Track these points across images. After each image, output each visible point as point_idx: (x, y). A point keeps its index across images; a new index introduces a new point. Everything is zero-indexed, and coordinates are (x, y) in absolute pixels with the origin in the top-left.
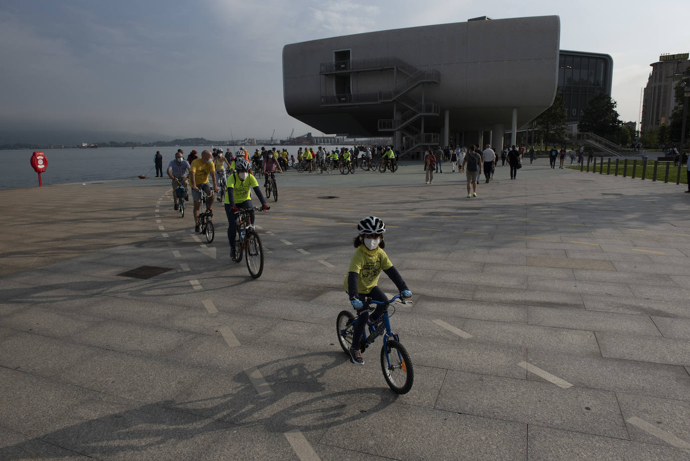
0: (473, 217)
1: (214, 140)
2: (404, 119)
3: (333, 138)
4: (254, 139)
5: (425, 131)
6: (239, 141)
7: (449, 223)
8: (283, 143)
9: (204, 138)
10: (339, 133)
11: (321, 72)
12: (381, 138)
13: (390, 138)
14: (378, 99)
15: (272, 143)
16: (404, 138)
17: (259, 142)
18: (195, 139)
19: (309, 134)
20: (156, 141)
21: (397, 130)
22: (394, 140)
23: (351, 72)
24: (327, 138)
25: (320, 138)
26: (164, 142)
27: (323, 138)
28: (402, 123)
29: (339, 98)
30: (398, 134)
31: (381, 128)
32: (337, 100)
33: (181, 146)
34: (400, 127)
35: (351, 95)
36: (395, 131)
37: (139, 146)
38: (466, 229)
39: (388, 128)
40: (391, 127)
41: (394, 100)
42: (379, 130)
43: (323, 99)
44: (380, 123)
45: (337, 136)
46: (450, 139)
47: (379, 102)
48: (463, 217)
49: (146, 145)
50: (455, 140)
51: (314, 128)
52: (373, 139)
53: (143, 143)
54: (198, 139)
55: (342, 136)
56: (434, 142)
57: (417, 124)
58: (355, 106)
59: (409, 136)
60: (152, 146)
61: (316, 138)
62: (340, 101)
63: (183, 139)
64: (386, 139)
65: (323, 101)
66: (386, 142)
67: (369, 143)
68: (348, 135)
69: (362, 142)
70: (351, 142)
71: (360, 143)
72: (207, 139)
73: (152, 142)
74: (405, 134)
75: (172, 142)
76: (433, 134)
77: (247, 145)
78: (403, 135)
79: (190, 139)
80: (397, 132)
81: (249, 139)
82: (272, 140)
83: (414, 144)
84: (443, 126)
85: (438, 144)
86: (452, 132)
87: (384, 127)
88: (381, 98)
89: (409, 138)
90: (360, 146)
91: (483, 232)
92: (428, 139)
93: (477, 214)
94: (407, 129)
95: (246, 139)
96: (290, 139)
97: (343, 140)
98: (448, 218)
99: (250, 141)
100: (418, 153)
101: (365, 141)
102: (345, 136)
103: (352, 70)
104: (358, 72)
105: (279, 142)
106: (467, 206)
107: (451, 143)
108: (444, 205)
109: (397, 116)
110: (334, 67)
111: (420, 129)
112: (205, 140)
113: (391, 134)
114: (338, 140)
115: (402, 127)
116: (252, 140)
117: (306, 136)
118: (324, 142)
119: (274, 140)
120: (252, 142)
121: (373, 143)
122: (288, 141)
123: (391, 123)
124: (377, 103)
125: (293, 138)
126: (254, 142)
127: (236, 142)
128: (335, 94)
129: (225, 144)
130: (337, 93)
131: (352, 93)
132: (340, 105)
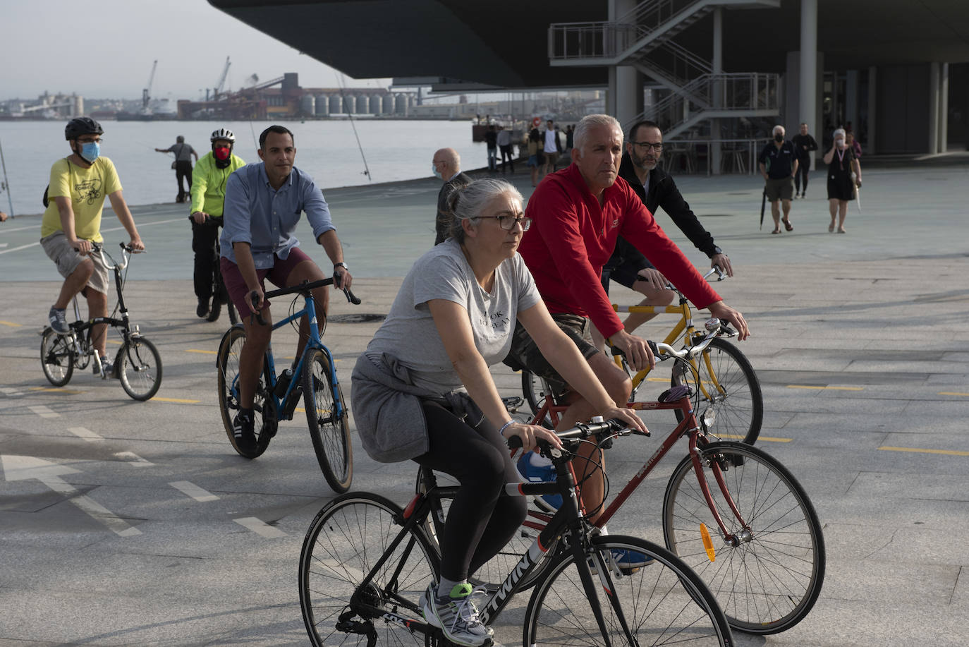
0: (909, 389)
2: (648, 21)
3: (382, 92)
4: (76, 98)
5: (726, 68)
6: (16, 102)
7: (819, 412)
8: (188, 111)
10: (401, 73)
12: (563, 94)
13: (597, 94)
15: (148, 112)
16: (648, 93)
17: (96, 108)
19: (290, 79)
21: (620, 64)
22: (611, 102)
24: (356, 92)
25: (330, 92)
27: (342, 92)
28: (640, 36)
30: (624, 77)
31: (559, 53)
34: (631, 51)
36: (615, 66)
38: (884, 434)
39: (588, 53)
40: (599, 52)
42: (554, 63)
44: (558, 35)
45: (395, 84)
46: (821, 94)
48: (872, 388)
50: (841, 98)
52: (533, 96)
55: (413, 84)
56: (761, 105)
57: (696, 37)
59: (665, 84)
61: (317, 92)
64: (580, 94)
66: (581, 106)
67: (515, 111)
68: (436, 79)
69: (490, 109)
70: (448, 108)
71: (482, 112)
74: (652, 75)
76: (755, 77)
77: (51, 119)
78: (643, 81)
80: (619, 68)
81: (59, 97)
82: (146, 100)
83: (686, 112)
84: (796, 45)
85: (774, 113)
86: (830, 64)
87: (573, 52)
89: (667, 92)
90: (483, 121)
91: (951, 447)
92: (739, 96)
93: (929, 375)
94: (659, 57)
95: (45, 96)
96: (217, 96)
97: (419, 101)
98: (816, 395)
99: (60, 104)
100: (702, 148)
101: (500, 104)
102: (426, 84)
105: (172, 108)
106: (886, 347)
107: (825, 107)
108: (801, 344)
109: (620, 11)
111: (709, 57)
113: (597, 77)
114: (400, 99)
115: (638, 52)
116: (68, 100)
117: (279, 86)
118: (347, 109)
119: (156, 101)
120: (68, 107)
121: (535, 111)
122: (208, 105)
123: (599, 35)
125: (228, 94)
126: (76, 108)
127: (5, 108)
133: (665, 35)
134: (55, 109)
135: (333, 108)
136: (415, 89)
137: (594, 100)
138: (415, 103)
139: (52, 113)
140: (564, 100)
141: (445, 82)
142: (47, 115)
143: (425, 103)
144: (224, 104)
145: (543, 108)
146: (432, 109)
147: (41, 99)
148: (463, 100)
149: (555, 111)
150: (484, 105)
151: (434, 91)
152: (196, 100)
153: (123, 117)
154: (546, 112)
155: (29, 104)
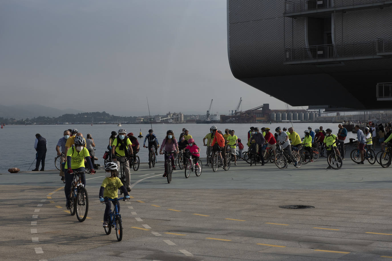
1: (121, 116)
3: (303, 111)
4: (181, 114)
6: (158, 116)
8: (224, 119)
9: (106, 112)
10: (312, 104)
11: (285, 13)
12: (382, 112)
14: (377, 50)
15: (209, 120)
17: (188, 118)
18: (93, 113)
19: (266, 106)
20: (36, 117)
23: (333, 12)
24: (293, 111)
25: (282, 112)
26: (48, 118)
27: (288, 111)
29: (313, 51)
31: (381, 95)
32: (309, 53)
33: (72, 124)
35: (332, 46)
37: (12, 124)
42: (378, 99)
43: (288, 53)
44: (381, 88)
45: (309, 108)
47: (379, 55)
49: (21, 123)
51: (273, 97)
52: (369, 113)
53: (17, 119)
54: (98, 114)
55: (317, 108)
58: (340, 62)
60: (30, 124)
61: (276, 111)
62: (315, 56)
63: (75, 114)
65: (288, 57)
67: (361, 119)
68: (327, 106)
69: (350, 118)
70: (332, 118)
71: (346, 119)
72: (111, 114)
73: (30, 119)
77: (171, 123)
79: (87, 114)
81: (174, 114)
82: (208, 115)
87: (387, 95)
88: (380, 50)
90: (347, 123)
95: (169, 114)
96: (236, 113)
97: (319, 115)
99: (175, 117)
101: (354, 116)
102: (323, 108)
103: (335, 7)
104: (344, 11)
105: (218, 118)
110: (306, 5)
112: (108, 115)
114: (311, 114)
116: (178, 115)
117: (261, 109)
118: (289, 118)
119: (212, 115)
120: (178, 118)
121: (369, 119)
122: (233, 117)
124: (375, 57)
125: (241, 112)
126: (181, 118)
127: (154, 119)
128: (307, 45)
129: (137, 121)
130: (310, 43)
131: (333, 42)
132: (315, 61)
134: (173, 119)
135: (283, 118)
136: (318, 110)
138: (317, 116)
139: (171, 121)
140: (382, 114)
141: (331, 107)
142: (169, 121)
143: (322, 115)
144: (238, 117)
145: (373, 118)
146: (325, 118)
147: (168, 115)
148: (338, 114)
149: (378, 119)
150: (347, 116)
151: (327, 111)
152: (228, 115)
153: (198, 122)
154: (375, 119)
155: (163, 117)
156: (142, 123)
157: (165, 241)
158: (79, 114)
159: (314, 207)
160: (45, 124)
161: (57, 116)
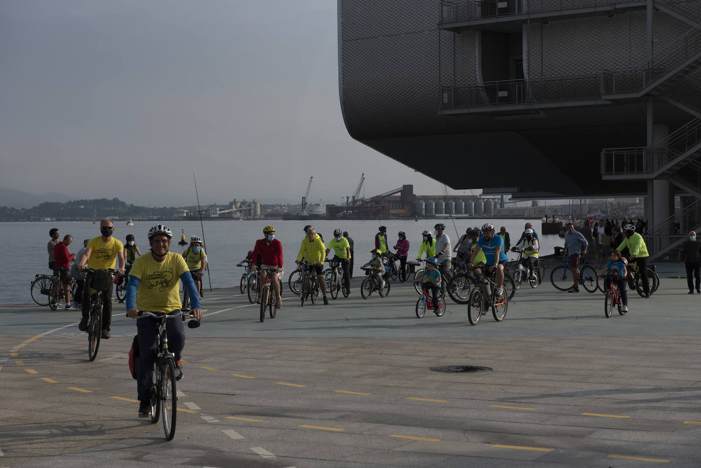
1: (146, 206)
2: (677, 146)
3: (474, 198)
4: (255, 203)
6: (214, 206)
8: (333, 212)
9: (120, 200)
10: (489, 185)
11: (441, 23)
12: (611, 200)
13: (638, 200)
14: (602, 91)
15: (305, 213)
16: (677, 199)
17: (269, 211)
18: (97, 202)
19: (407, 190)
21: (656, 178)
22: (649, 205)
23: (525, 21)
24: (455, 198)
25: (437, 199)
26: (13, 209)
27: (446, 198)
28: (671, 158)
29: (491, 91)
30: (659, 188)
31: (609, 171)
32: (483, 94)
33: (58, 220)
34: (665, 169)
35: (524, 82)
36: (652, 180)
39: (632, 170)
40: (640, 170)
41: (647, 95)
42: (605, 178)
43: (445, 95)
44: (609, 157)
45: (484, 193)
47: (605, 99)
51: (419, 173)
52: (588, 201)
54: (104, 202)
55: (497, 193)
58: (537, 111)
59: (691, 192)
61: (426, 199)
62: (493, 100)
63: (63, 202)
64: (624, 200)
65: (446, 101)
66: (625, 208)
67: (575, 212)
68: (515, 189)
69: (555, 210)
70: (524, 210)
71: (549, 213)
74: (680, 186)
75: (35, 208)
77: (238, 219)
78: (674, 190)
79: (84, 202)
81: (243, 203)
82: (304, 204)
87: (620, 170)
88: (608, 90)
89: (693, 199)
90: (550, 220)
94: (687, 173)
95: (235, 202)
96: (354, 201)
97: (502, 205)
99: (244, 208)
101: (563, 207)
102: (507, 193)
103: (528, 13)
104: (544, 21)
105: (322, 210)
109: (656, 139)
110: (479, 9)
112: (123, 204)
113: (639, 188)
114: (487, 204)
115: (670, 169)
116: (249, 205)
117: (399, 194)
118: (448, 210)
119: (311, 205)
120: (250, 210)
121: (589, 212)
122: (348, 208)
123: (640, 157)
124: (599, 102)
125: (362, 200)
126: (255, 211)
127: (206, 211)
128: (479, 81)
129: (176, 215)
130: (485, 77)
131: (526, 76)
132: (493, 109)
133: (690, 156)
134: (241, 211)
135: (438, 210)
136: (500, 197)
137: (635, 204)
138: (498, 206)
139: (238, 214)
140: (612, 204)
141: (522, 191)
142: (235, 216)
143: (506, 206)
144: (358, 208)
145: (596, 210)
146: (511, 210)
147: (231, 204)
148: (534, 204)
149: (604, 212)
150: (551, 208)
151: (513, 198)
152: (339, 205)
153: (287, 217)
154: (599, 213)
155: (223, 208)
156: (185, 219)
157: (225, 431)
158: (70, 203)
159: (490, 369)
160: (8, 220)
161: (29, 207)
